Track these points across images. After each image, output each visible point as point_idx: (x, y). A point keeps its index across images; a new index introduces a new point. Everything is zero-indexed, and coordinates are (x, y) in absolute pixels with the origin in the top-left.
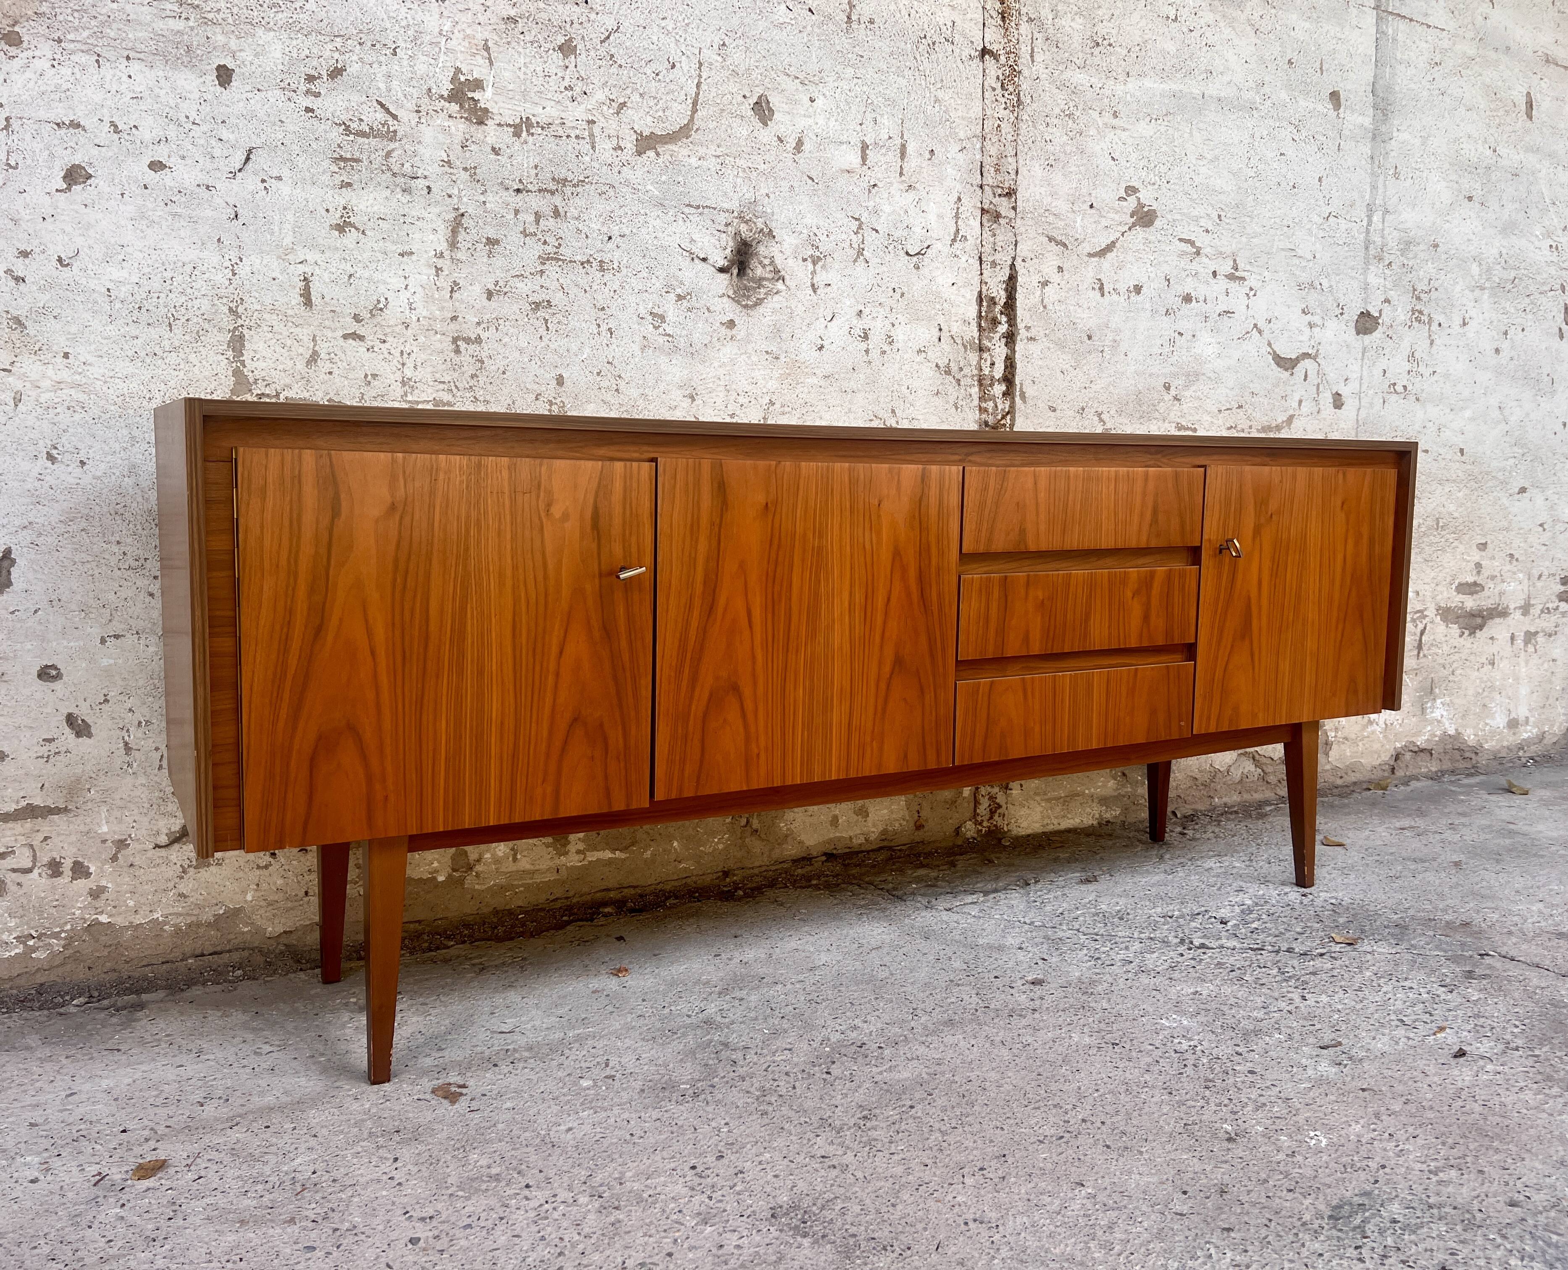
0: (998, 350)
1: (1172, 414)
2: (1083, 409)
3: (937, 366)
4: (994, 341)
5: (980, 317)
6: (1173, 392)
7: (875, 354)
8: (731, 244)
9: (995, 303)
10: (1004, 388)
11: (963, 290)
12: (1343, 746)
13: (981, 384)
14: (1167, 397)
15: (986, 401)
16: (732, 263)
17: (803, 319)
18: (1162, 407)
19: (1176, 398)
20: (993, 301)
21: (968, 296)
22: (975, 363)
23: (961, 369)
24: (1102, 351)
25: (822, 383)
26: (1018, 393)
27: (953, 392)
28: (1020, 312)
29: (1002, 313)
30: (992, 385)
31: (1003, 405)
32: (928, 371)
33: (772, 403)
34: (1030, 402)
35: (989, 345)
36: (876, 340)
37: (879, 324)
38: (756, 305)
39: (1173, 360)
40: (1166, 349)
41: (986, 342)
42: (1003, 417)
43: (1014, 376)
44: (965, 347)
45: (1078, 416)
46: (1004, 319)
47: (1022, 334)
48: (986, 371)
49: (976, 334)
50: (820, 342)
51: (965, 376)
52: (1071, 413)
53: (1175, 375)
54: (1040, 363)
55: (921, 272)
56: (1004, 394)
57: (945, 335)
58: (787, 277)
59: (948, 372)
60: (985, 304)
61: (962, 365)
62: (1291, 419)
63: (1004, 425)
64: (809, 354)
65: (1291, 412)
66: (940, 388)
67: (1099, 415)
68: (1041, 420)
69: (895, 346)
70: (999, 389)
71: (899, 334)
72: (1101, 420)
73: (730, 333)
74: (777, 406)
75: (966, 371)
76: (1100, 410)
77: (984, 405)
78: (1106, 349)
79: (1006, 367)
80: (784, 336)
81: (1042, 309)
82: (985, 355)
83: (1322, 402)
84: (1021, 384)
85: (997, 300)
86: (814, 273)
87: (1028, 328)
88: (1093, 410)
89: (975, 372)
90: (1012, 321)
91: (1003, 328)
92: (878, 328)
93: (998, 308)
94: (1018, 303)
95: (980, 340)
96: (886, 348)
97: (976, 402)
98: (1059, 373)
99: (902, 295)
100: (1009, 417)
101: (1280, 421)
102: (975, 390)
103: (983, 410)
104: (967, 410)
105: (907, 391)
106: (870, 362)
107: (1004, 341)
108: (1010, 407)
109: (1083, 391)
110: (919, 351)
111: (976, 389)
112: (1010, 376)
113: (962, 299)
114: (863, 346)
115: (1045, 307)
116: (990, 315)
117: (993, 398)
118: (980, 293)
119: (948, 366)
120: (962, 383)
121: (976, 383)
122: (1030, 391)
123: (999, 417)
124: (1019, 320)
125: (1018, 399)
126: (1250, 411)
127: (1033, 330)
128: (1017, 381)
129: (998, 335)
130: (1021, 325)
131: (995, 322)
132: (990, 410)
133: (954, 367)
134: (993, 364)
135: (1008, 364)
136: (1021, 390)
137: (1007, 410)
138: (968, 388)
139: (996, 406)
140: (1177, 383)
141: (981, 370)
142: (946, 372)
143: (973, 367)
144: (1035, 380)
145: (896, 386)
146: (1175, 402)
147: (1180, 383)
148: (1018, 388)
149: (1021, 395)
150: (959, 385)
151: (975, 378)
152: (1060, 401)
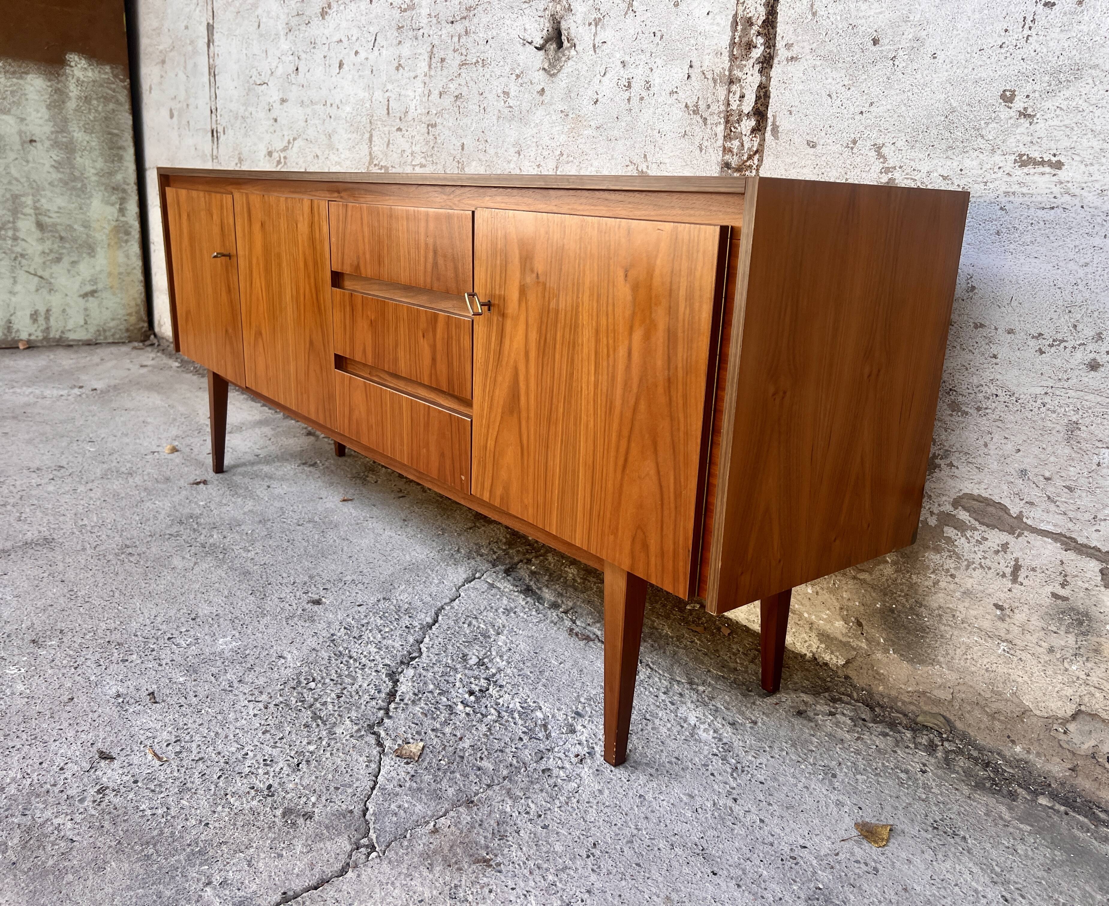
0: (750, 79)
1: (1011, 141)
2: (855, 142)
3: (687, 106)
4: (746, 70)
5: (733, 44)
6: (1019, 104)
7: (635, 101)
8: (547, 25)
9: (751, 24)
10: (753, 123)
11: (718, 17)
13: (727, 122)
14: (1005, 114)
15: (731, 139)
16: (547, 41)
17: (585, 78)
18: (991, 131)
19: (1024, 114)
20: (749, 22)
21: (723, 23)
22: (723, 98)
23: (709, 107)
24: (893, 59)
25: (595, 134)
26: (769, 128)
27: (699, 132)
28: (781, 28)
29: (759, 34)
30: (739, 121)
31: (751, 143)
32: (678, 113)
33: (562, 154)
34: (782, 136)
35: (740, 74)
36: (637, 86)
37: (640, 71)
38: (559, 71)
39: (1027, 51)
40: (1017, 34)
41: (737, 73)
42: (750, 157)
43: (767, 107)
44: (715, 81)
45: (847, 152)
46: (760, 41)
47: (782, 53)
48: (734, 106)
49: (727, 65)
50: (596, 96)
51: (712, 114)
52: (837, 148)
53: (1031, 77)
54: (801, 87)
55: (680, 8)
56: (753, 131)
57: (695, 73)
58: (577, 43)
59: (696, 112)
60: (739, 28)
61: (710, 101)
63: (750, 167)
64: (587, 108)
66: (687, 129)
67: (878, 149)
68: (795, 159)
69: (653, 90)
70: (748, 124)
71: (656, 80)
72: (880, 155)
73: (541, 99)
74: (565, 156)
75: (714, 108)
76: (880, 142)
77: (728, 144)
78: (901, 53)
79: (758, 98)
80: (572, 95)
81: (810, 17)
82: (734, 88)
84: (775, 117)
85: (754, 20)
86: (595, 35)
87: (788, 46)
88: (869, 143)
89: (723, 108)
90: (770, 42)
91: (757, 53)
92: (639, 74)
93: (755, 28)
94: (780, 18)
95: (730, 71)
96: (644, 94)
97: (720, 142)
98: (825, 97)
99: (662, 37)
100: (757, 157)
102: (721, 129)
103: (726, 150)
104: (711, 150)
105: (657, 135)
106: (631, 110)
107: (757, 67)
108: (759, 144)
109: (858, 117)
110: (672, 93)
111: (722, 127)
112: (762, 109)
113: (715, 28)
114: (627, 95)
115: (814, 14)
116: (745, 40)
117: (740, 136)
118: (735, 15)
119: (697, 104)
120: (709, 122)
121: (722, 121)
122: (784, 123)
123: (745, 158)
124: (778, 38)
125: (768, 134)
127: (795, 48)
128: (770, 112)
129: (752, 61)
130: (780, 44)
131: (750, 46)
132: (735, 151)
133: (702, 105)
134: (742, 97)
135: (762, 94)
136: (774, 123)
137: (755, 149)
138: (714, 127)
139: (743, 145)
140: (1029, 87)
141: (729, 104)
142: (694, 111)
143: (721, 103)
144: (793, 109)
145: (649, 131)
146: (1022, 120)
147: (1037, 87)
148: (770, 121)
149: (773, 130)
150: (705, 124)
151: (722, 115)
152: (823, 134)
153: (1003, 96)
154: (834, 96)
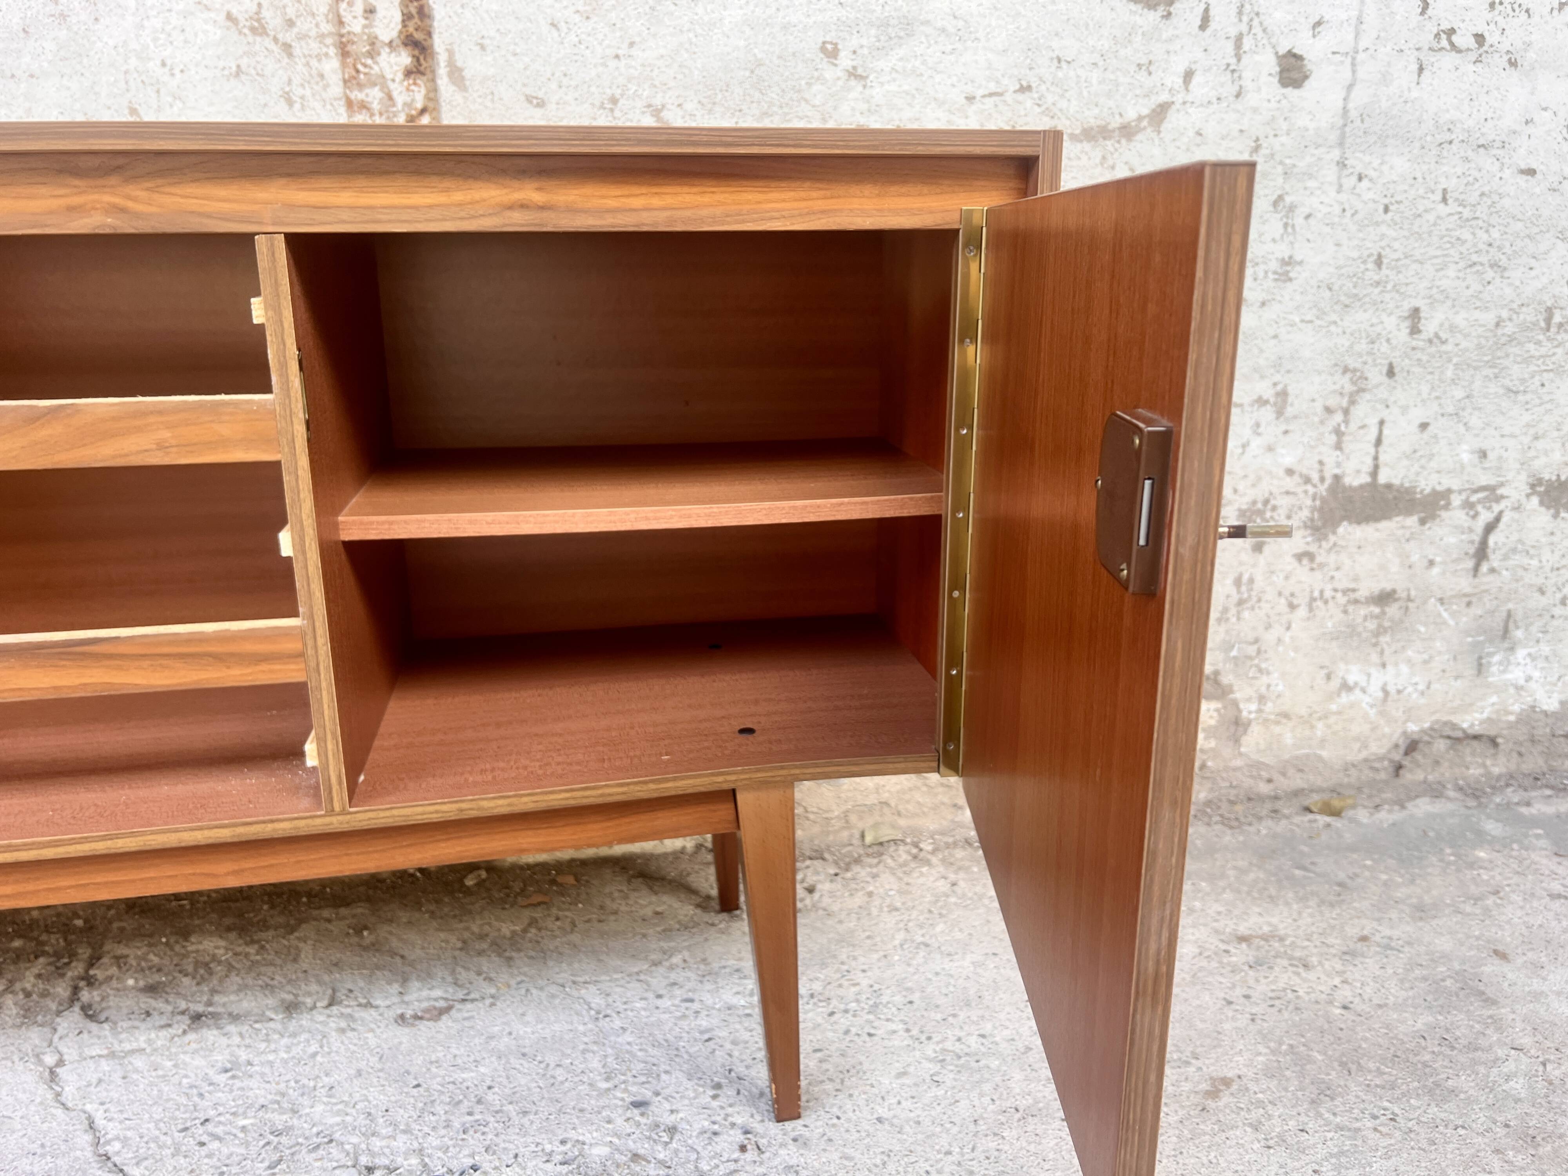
1: (845, 108)
2: (614, 101)
3: (229, 17)
6: (845, 60)
10: (404, 59)
12: (1277, 730)
13: (344, 53)
14: (830, 73)
15: (360, 86)
18: (817, 94)
19: (853, 74)
22: (324, 9)
23: (291, 23)
26: (442, 71)
27: (276, 69)
30: (373, 54)
31: (408, 95)
32: (209, 29)
34: (473, 85)
43: (429, 34)
48: (356, 25)
51: (302, 37)
52: (585, 109)
53: (852, 28)
56: (408, 73)
59: (259, 29)
61: (291, 12)
62: (1160, 113)
65: (1164, 97)
66: (244, 62)
67: (656, 112)
70: (394, 62)
75: (304, 25)
76: (657, 101)
77: (357, 95)
79: (407, 17)
83: (1247, 75)
84: (451, 53)
88: (639, 104)
89: (327, 28)
97: (336, 89)
98: (546, 27)
100: (426, 119)
101: (1131, 114)
102: (332, 66)
103: (355, 106)
104: (316, 105)
105: (160, 70)
106: (63, 16)
108: (428, 98)
109: (613, 64)
111: (334, 63)
112: (418, 36)
117: (381, 81)
119: (257, 17)
120: (297, 51)
121: (332, 51)
122: (474, 65)
125: (443, 82)
126: (1050, 99)
128: (439, 44)
132: (376, 106)
133: (272, 19)
134: (371, 11)
135: (414, 11)
136: (451, 63)
137: (419, 105)
138: (314, 63)
139: (390, 98)
140: (854, 42)
141: (341, 23)
142: (253, 30)
143: (320, 18)
144: (486, 42)
145: (133, 62)
146: (853, 82)
147: (864, 42)
148: (442, 58)
149: (451, 75)
150: (290, 55)
151: (329, 41)
152: (554, 86)
153: (823, 49)
154: (562, 25)
